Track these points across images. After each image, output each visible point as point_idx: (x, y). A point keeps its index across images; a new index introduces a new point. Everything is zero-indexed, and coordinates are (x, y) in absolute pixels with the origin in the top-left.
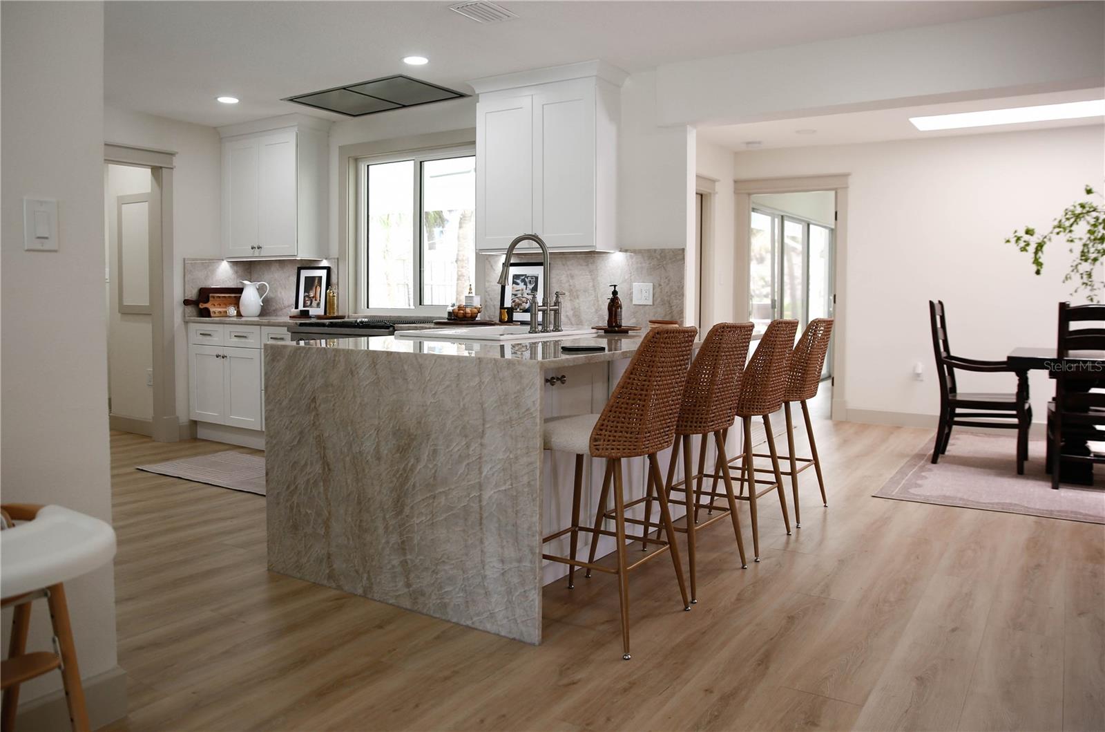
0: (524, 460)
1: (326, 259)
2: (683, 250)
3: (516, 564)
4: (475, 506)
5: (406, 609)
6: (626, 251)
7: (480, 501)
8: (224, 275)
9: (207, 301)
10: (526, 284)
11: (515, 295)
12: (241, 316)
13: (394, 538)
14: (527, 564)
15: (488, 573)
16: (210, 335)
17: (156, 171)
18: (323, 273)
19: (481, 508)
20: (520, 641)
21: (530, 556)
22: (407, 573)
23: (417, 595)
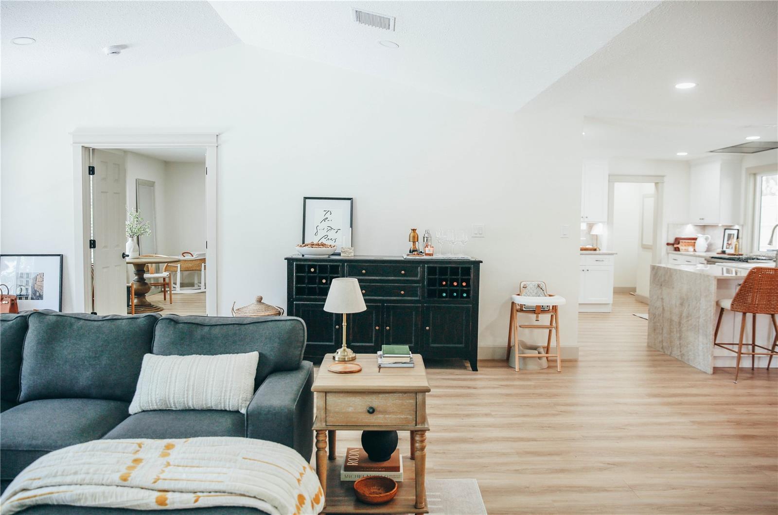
1: (738, 225)
4: (697, 324)
5: (679, 360)
7: (699, 323)
8: (689, 231)
9: (679, 243)
12: (695, 251)
13: (678, 335)
14: (708, 345)
15: (699, 348)
16: (676, 259)
17: (656, 184)
19: (699, 325)
20: (705, 373)
22: (680, 347)
23: (682, 355)
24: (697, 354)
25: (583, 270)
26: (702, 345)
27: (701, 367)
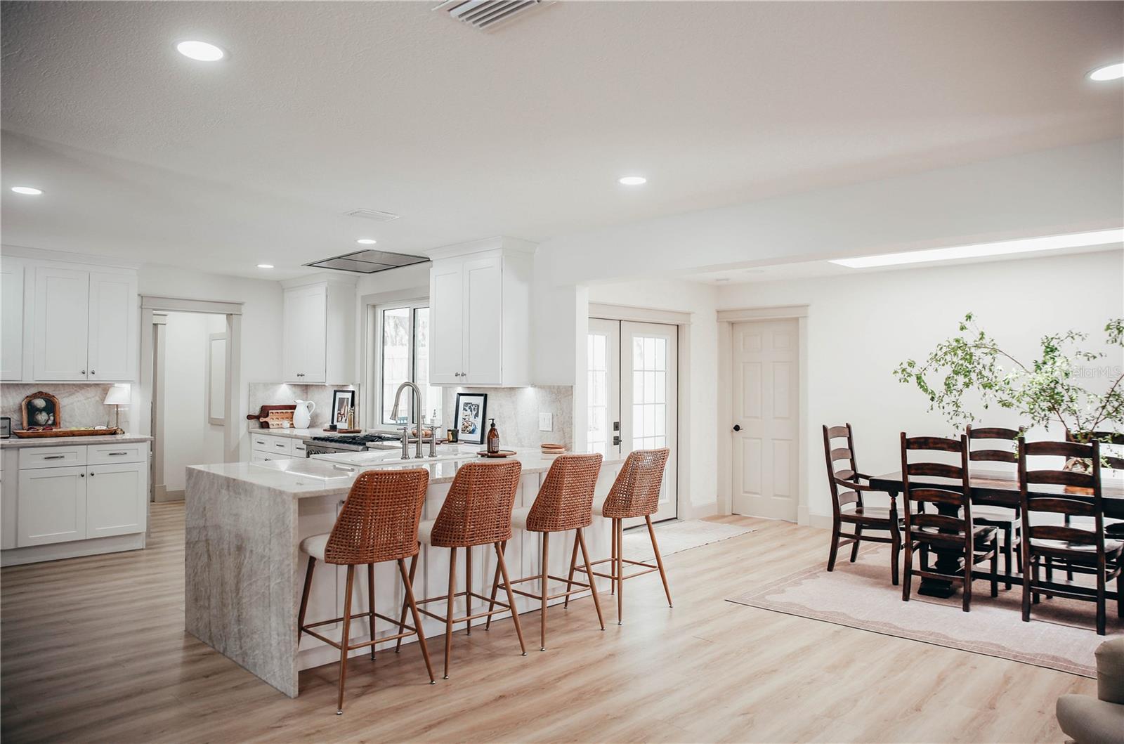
0: (286, 562)
1: (352, 384)
2: (572, 387)
3: (283, 637)
4: (267, 592)
5: (240, 665)
6: (535, 386)
7: (269, 589)
8: (283, 395)
9: (267, 416)
10: (471, 411)
11: (465, 419)
12: (294, 427)
13: (236, 614)
14: (287, 638)
15: (273, 642)
16: (262, 443)
17: (229, 315)
18: (349, 395)
19: (270, 594)
20: (285, 695)
21: (289, 632)
22: (240, 638)
23: (244, 654)
24: (270, 655)
25: (83, 476)
26: (276, 637)
27: (277, 683)
